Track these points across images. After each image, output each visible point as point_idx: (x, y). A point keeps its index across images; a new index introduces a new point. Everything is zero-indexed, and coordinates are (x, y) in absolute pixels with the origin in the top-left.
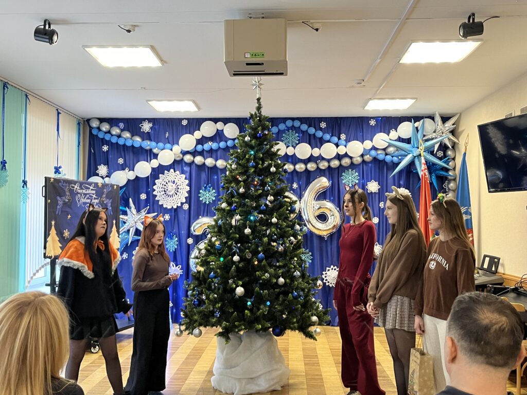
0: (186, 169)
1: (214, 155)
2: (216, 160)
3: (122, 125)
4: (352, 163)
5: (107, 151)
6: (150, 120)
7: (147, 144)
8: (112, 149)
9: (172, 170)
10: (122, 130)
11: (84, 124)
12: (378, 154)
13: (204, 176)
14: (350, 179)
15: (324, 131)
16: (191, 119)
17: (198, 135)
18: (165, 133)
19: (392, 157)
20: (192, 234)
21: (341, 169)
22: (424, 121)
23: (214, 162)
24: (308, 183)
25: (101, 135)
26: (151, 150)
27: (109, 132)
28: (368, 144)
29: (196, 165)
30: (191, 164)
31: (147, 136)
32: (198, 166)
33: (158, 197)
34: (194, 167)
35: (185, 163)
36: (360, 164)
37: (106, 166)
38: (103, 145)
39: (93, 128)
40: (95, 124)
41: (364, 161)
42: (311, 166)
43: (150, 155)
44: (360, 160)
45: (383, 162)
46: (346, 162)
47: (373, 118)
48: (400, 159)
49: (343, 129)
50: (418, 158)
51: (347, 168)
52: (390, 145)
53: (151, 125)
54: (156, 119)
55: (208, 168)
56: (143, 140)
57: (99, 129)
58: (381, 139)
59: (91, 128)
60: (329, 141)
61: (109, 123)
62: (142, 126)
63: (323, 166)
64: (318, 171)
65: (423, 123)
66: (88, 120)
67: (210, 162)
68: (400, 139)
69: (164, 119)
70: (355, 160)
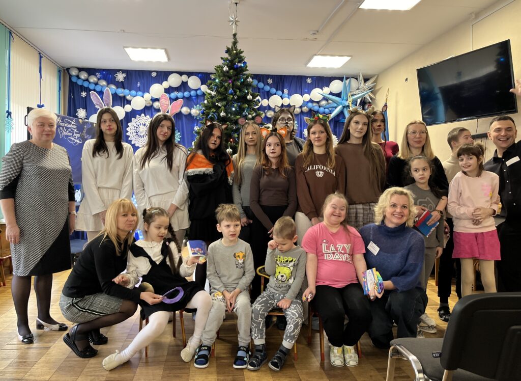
3: (99, 75)
5: (85, 97)
6: (124, 71)
7: (121, 92)
9: (143, 115)
10: (99, 79)
11: (64, 72)
12: (313, 106)
15: (271, 86)
16: (159, 71)
17: (166, 84)
18: (137, 83)
19: (325, 109)
22: (350, 80)
25: (80, 83)
26: (124, 97)
27: (87, 80)
28: (307, 97)
31: (121, 85)
33: (130, 137)
35: (154, 109)
36: (299, 115)
37: (85, 110)
38: (82, 91)
39: (72, 76)
40: (74, 72)
41: (302, 112)
43: (124, 101)
44: (299, 110)
47: (310, 77)
48: (330, 111)
49: (286, 85)
50: (347, 109)
52: (325, 99)
53: (124, 75)
54: (129, 70)
56: (117, 88)
57: (78, 77)
58: (317, 94)
60: (275, 94)
61: (86, 72)
62: (117, 76)
63: (270, 114)
64: (267, 118)
66: (68, 69)
68: (331, 94)
69: (136, 71)
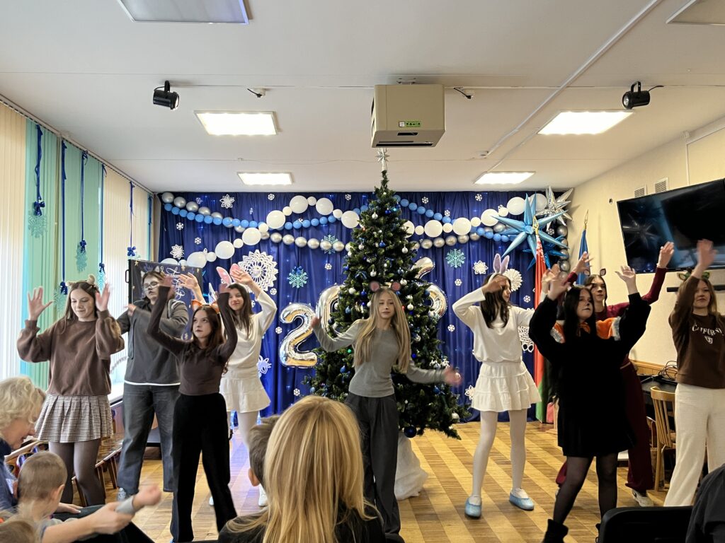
0: (274, 249)
1: (305, 234)
2: (308, 240)
3: (199, 200)
4: (458, 242)
5: (182, 230)
6: (231, 195)
7: (229, 222)
8: (187, 226)
9: (257, 251)
10: (200, 206)
11: (156, 198)
12: (486, 233)
13: (293, 257)
14: (456, 259)
15: (427, 207)
16: (280, 193)
17: (287, 211)
18: (249, 210)
19: (501, 235)
20: (281, 322)
21: (446, 248)
22: (535, 197)
23: (305, 242)
25: (175, 212)
26: (233, 228)
27: (185, 208)
28: (476, 221)
29: (285, 245)
30: (278, 244)
31: (228, 213)
32: (287, 246)
34: (282, 247)
35: (273, 243)
36: (465, 244)
37: (181, 247)
38: (177, 223)
39: (165, 203)
40: (168, 199)
41: (470, 241)
43: (233, 234)
44: (466, 238)
45: (491, 241)
46: (451, 240)
47: (480, 193)
48: (510, 238)
49: (447, 204)
50: (532, 237)
51: (453, 247)
52: (500, 222)
53: (233, 200)
54: (238, 193)
55: (298, 247)
56: (224, 217)
57: (173, 204)
58: (490, 216)
59: (163, 204)
60: (432, 218)
61: (183, 197)
62: (223, 201)
63: (427, 245)
64: (422, 251)
66: (160, 195)
67: (300, 241)
68: (510, 216)
69: (248, 194)
70: (460, 238)
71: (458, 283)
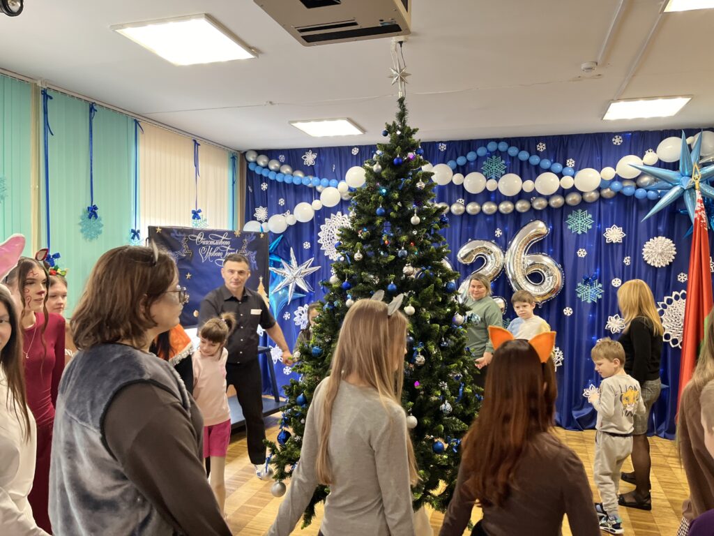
3: (282, 158)
4: (583, 201)
5: (266, 190)
6: (314, 150)
8: (271, 187)
9: (339, 213)
12: (623, 187)
14: (580, 223)
15: (542, 155)
16: (362, 146)
18: (332, 166)
19: (647, 190)
21: (566, 209)
22: (701, 135)
24: (517, 229)
25: (258, 171)
26: (313, 187)
27: (267, 167)
28: (608, 173)
31: (310, 171)
33: (323, 246)
36: (595, 202)
37: (265, 209)
38: (262, 183)
39: (249, 162)
40: (251, 158)
41: (601, 198)
42: (521, 206)
44: (594, 195)
45: (632, 198)
46: (573, 199)
47: (619, 134)
48: (660, 194)
49: (571, 151)
50: (690, 193)
51: (576, 208)
52: (644, 173)
54: (321, 148)
56: (305, 176)
57: (256, 163)
58: (629, 165)
60: (549, 170)
61: (266, 155)
62: (305, 158)
63: (540, 205)
64: (533, 212)
65: (700, 139)
66: (244, 154)
68: (660, 164)
69: (330, 148)
70: (587, 196)
71: (582, 253)
